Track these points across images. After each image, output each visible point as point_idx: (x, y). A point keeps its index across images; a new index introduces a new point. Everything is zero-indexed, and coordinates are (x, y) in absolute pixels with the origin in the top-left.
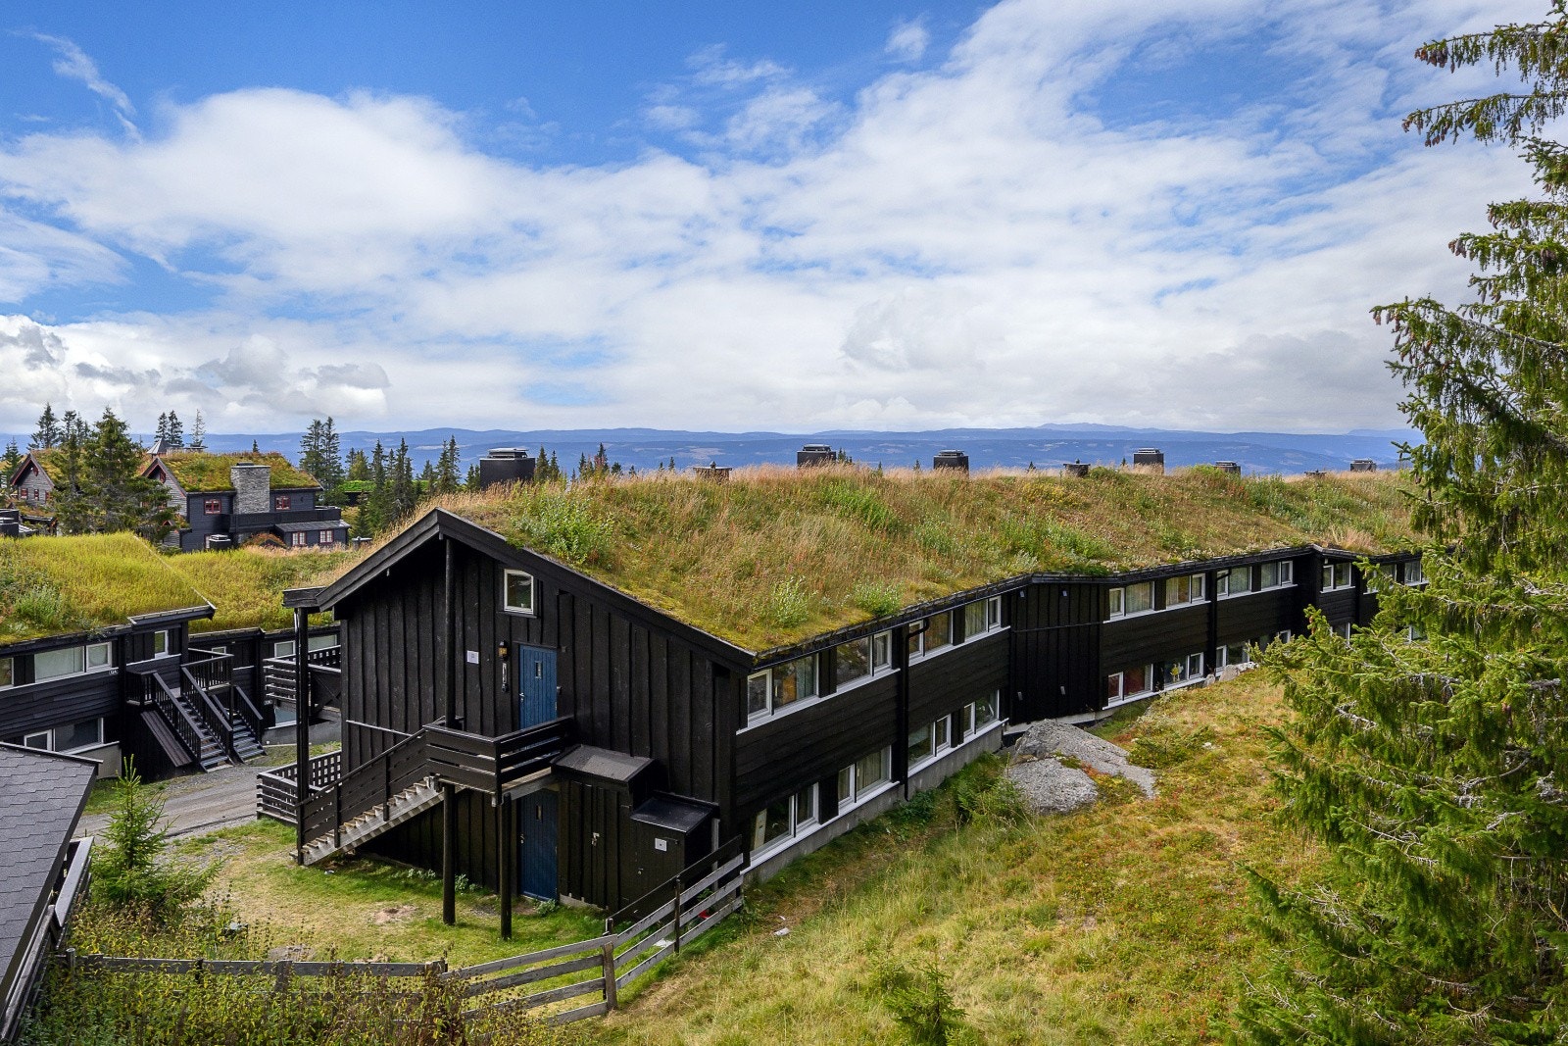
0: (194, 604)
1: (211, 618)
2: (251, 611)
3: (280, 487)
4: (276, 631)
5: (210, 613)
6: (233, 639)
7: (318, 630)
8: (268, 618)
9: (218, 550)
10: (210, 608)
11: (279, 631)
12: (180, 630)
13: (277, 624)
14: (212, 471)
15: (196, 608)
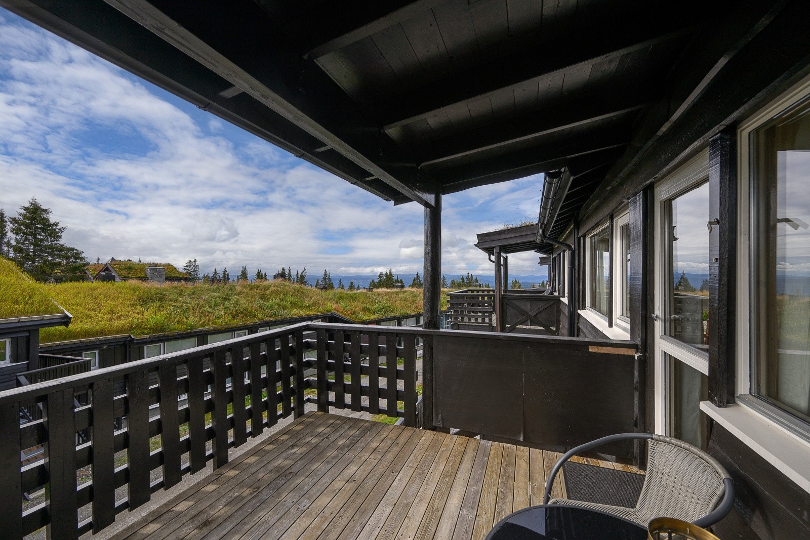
0: (45, 312)
1: (67, 326)
2: (122, 322)
3: (170, 277)
4: (144, 336)
5: (66, 321)
6: (105, 344)
7: (182, 334)
8: (138, 326)
9: (103, 281)
10: (66, 316)
11: (148, 336)
12: (28, 338)
13: (146, 331)
14: (136, 269)
15: (46, 316)
